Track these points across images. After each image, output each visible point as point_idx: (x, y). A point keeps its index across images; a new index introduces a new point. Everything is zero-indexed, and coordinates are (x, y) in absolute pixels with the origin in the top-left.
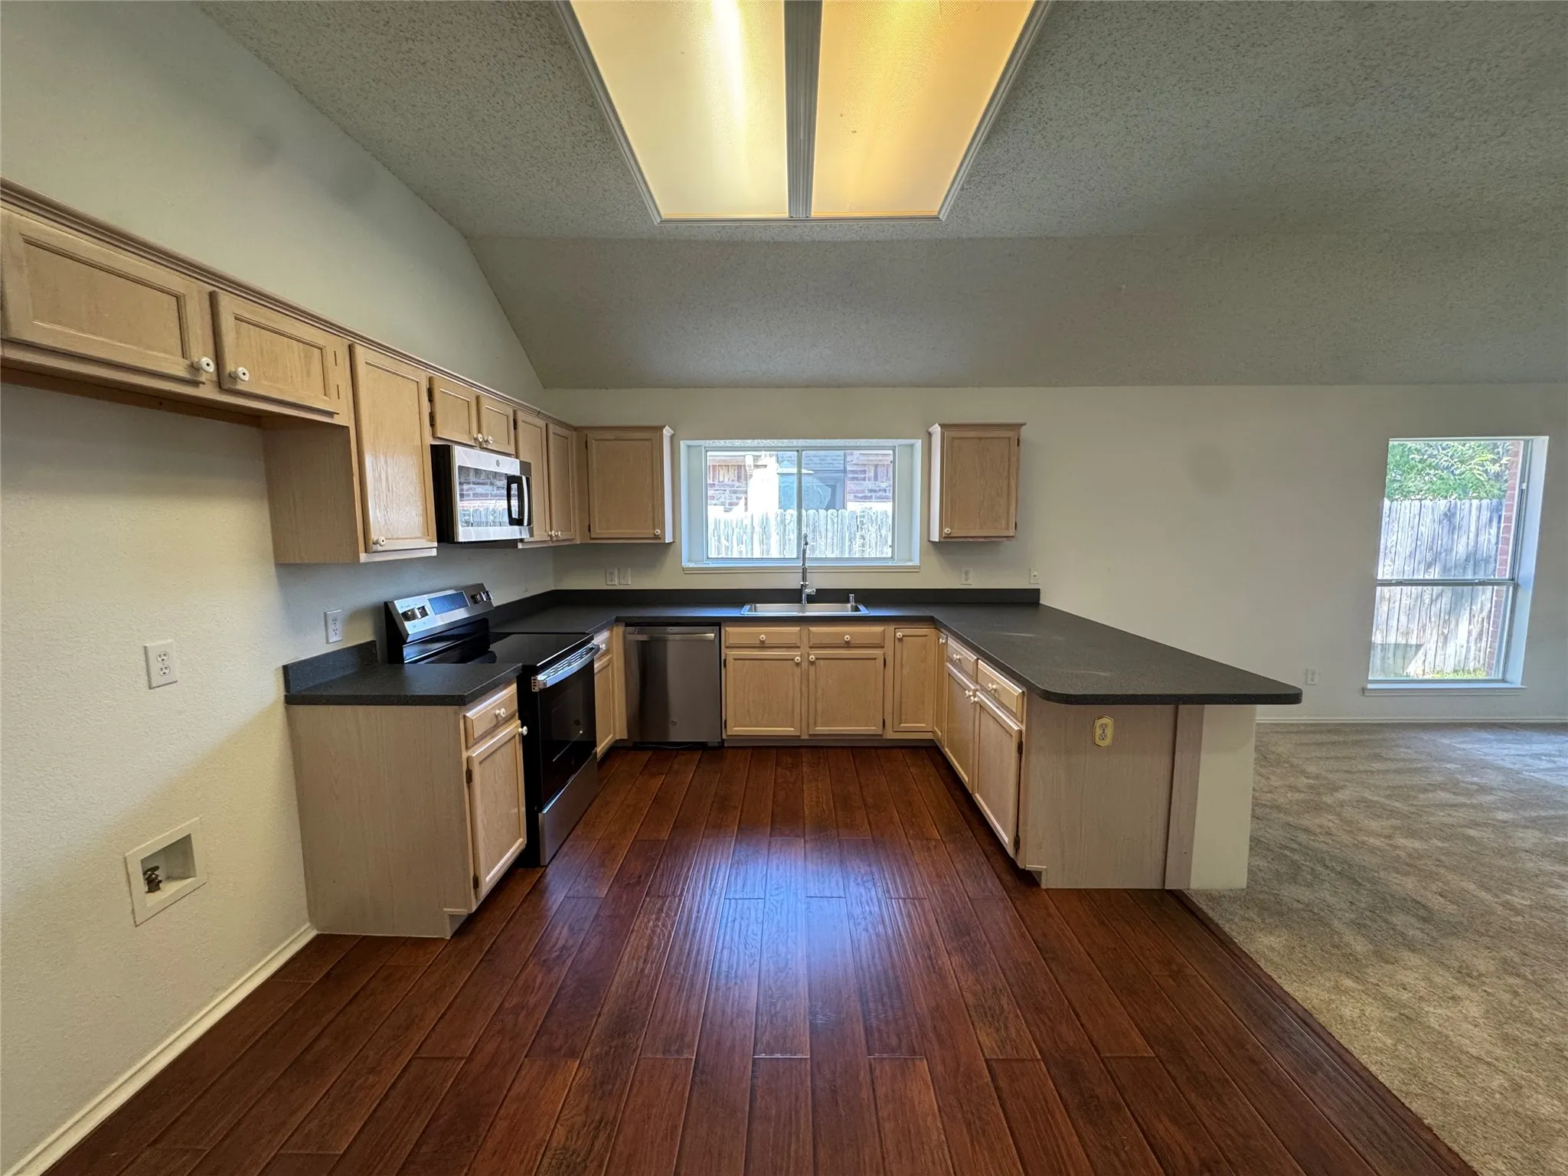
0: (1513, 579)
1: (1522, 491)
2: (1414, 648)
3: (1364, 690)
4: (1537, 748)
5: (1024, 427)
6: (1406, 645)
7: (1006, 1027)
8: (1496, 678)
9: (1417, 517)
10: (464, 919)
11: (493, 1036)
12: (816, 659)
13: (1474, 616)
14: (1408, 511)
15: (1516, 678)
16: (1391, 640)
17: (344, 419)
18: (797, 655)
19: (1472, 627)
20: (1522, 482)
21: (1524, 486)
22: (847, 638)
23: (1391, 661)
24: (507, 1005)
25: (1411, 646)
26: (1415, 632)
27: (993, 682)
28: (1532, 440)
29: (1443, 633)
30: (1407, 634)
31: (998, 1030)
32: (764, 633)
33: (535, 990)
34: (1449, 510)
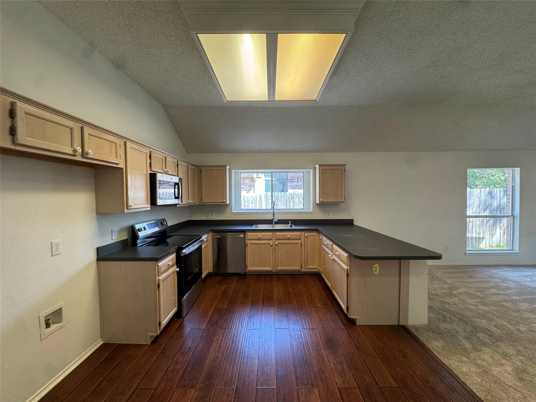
0: (512, 215)
1: (513, 186)
2: (482, 238)
3: (465, 253)
4: (525, 274)
5: (346, 166)
6: (479, 238)
7: (345, 376)
8: (510, 249)
9: (479, 194)
10: (155, 337)
11: (164, 380)
12: (278, 244)
13: (501, 228)
14: (476, 192)
15: (517, 249)
16: (474, 235)
17: (122, 165)
18: (271, 243)
19: (501, 231)
20: (512, 183)
21: (513, 184)
22: (288, 236)
23: (474, 243)
24: (169, 369)
25: (481, 238)
26: (482, 233)
27: (338, 252)
28: (514, 169)
29: (491, 233)
30: (479, 233)
31: (342, 377)
32: (260, 235)
33: (179, 363)
34: (490, 192)
